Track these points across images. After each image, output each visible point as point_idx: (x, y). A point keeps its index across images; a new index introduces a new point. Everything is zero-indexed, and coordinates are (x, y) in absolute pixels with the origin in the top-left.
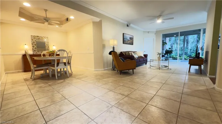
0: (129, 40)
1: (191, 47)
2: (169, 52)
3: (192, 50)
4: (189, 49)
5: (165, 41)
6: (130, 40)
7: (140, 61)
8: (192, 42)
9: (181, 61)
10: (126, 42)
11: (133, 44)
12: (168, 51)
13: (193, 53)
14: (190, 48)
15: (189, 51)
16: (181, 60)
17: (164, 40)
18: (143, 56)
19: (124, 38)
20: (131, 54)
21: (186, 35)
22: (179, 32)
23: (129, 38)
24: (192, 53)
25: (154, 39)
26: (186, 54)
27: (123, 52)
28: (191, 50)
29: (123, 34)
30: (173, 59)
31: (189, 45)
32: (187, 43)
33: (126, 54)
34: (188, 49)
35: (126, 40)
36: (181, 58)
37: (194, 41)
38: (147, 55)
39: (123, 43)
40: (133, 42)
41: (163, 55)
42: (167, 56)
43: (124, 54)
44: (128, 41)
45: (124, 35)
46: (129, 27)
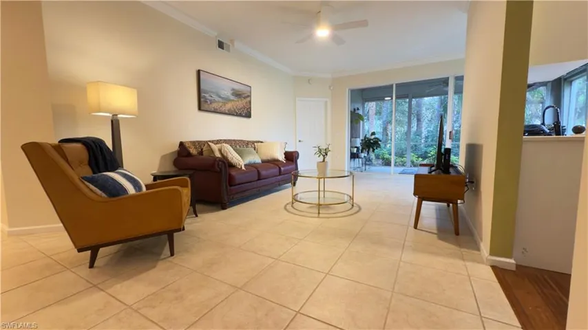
0: (227, 100)
1: (428, 132)
2: (371, 144)
3: (430, 140)
4: (423, 135)
5: (360, 112)
6: (232, 98)
7: (259, 179)
8: (429, 118)
9: (401, 169)
10: (215, 105)
11: (248, 115)
12: (370, 140)
13: (432, 145)
14: (424, 133)
15: (423, 141)
16: (403, 165)
17: (358, 109)
18: (281, 157)
19: (202, 87)
20: (220, 151)
21: (413, 98)
22: (392, 86)
23: (227, 93)
24: (429, 146)
25: (326, 102)
26: (415, 148)
27: (193, 143)
28: (427, 138)
29: (199, 72)
30: (385, 165)
31: (424, 125)
32: (419, 120)
33: (201, 153)
34: (419, 135)
35: (217, 99)
36: (402, 161)
37: (433, 117)
38: (297, 153)
39: (200, 109)
40: (250, 108)
41: (355, 151)
42: (366, 155)
43: (193, 151)
44: (225, 104)
45: (202, 77)
46: (228, 50)
